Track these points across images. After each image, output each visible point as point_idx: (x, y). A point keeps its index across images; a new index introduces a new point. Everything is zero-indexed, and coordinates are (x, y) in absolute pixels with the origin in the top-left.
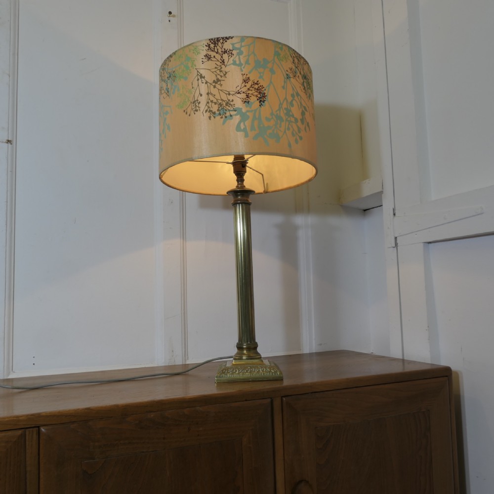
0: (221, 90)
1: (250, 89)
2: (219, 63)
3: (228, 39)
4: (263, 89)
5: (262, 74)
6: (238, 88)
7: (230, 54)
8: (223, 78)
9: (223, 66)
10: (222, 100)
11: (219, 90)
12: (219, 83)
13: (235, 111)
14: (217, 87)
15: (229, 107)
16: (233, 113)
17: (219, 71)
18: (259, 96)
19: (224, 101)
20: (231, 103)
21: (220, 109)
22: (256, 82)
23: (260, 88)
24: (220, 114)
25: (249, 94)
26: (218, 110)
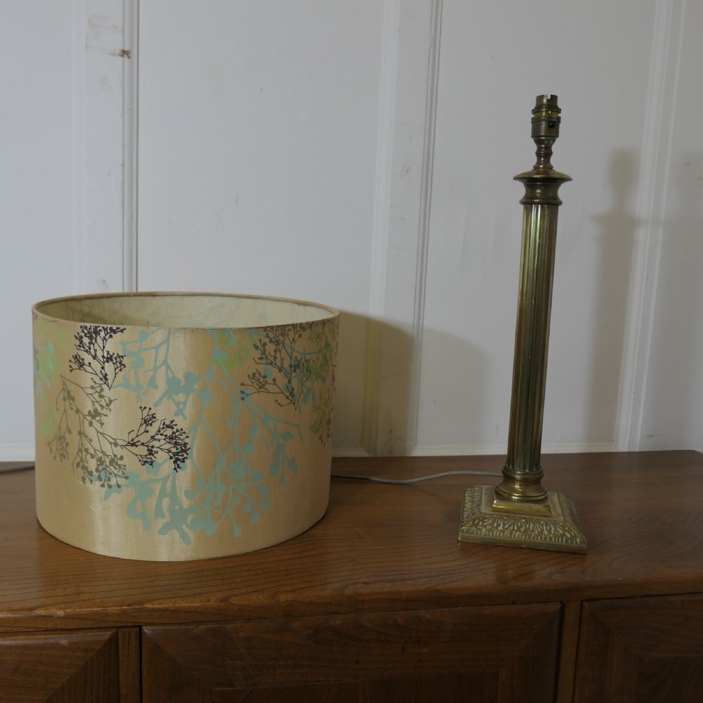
0: (101, 434)
1: (156, 437)
2: (97, 379)
3: (115, 333)
4: (184, 436)
5: (181, 406)
6: (133, 435)
7: (119, 365)
8: (105, 411)
9: (105, 387)
10: (102, 452)
11: (98, 432)
12: (98, 418)
13: (127, 478)
14: (94, 424)
15: (116, 469)
16: (121, 481)
17: (97, 394)
18: (174, 450)
19: (107, 456)
20: (120, 462)
21: (100, 468)
22: (168, 423)
23: (178, 433)
24: (100, 479)
25: (153, 447)
26: (97, 470)
